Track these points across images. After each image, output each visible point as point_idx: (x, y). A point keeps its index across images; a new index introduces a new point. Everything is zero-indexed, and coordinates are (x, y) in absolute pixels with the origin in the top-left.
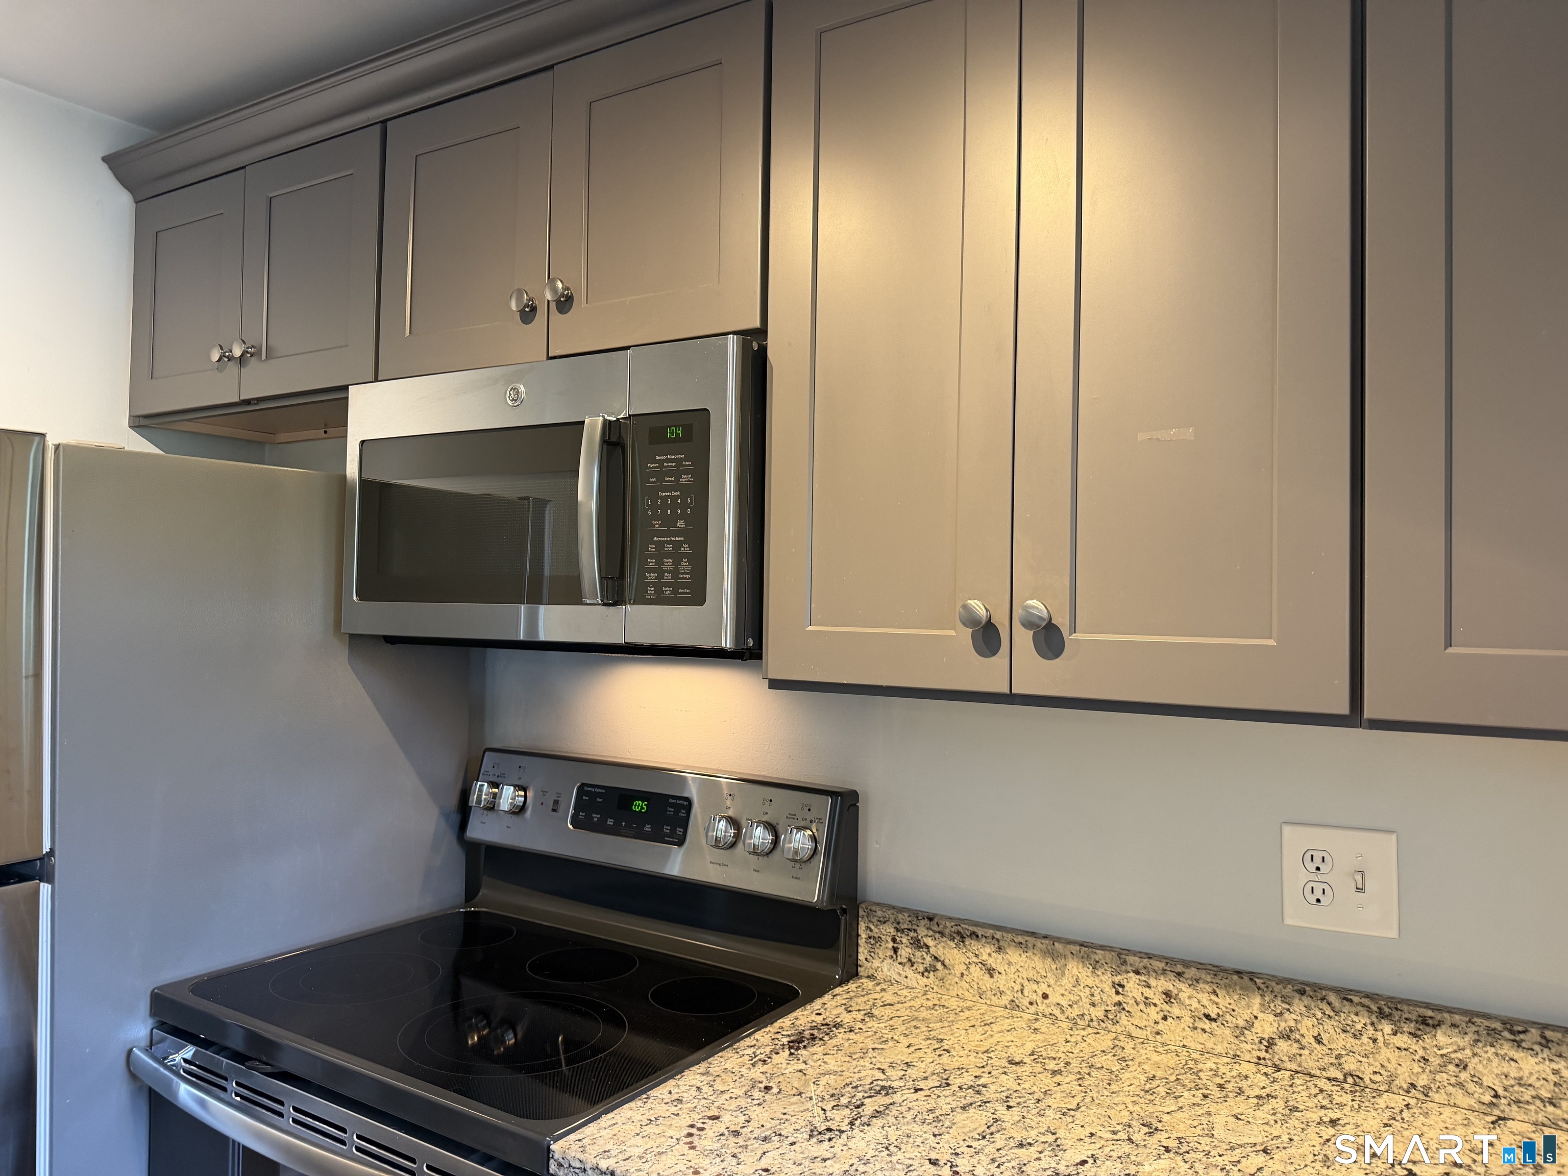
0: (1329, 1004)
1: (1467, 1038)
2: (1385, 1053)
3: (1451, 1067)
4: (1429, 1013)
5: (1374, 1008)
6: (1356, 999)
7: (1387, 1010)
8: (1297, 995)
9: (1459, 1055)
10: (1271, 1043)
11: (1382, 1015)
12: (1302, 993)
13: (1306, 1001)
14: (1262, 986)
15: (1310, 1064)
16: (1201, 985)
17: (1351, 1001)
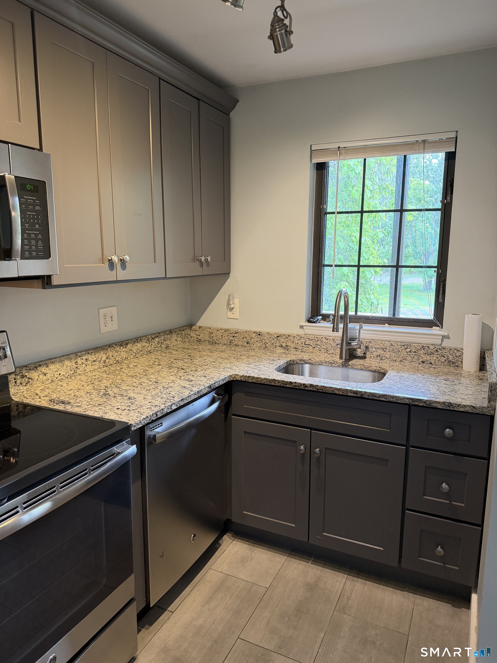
0: (114, 347)
1: (132, 344)
2: (122, 353)
3: (130, 351)
4: (127, 342)
5: (120, 345)
6: (117, 344)
7: (122, 344)
8: (109, 348)
9: (131, 348)
10: (105, 361)
11: (121, 345)
12: (109, 347)
13: (110, 348)
14: (103, 348)
15: (111, 362)
16: (93, 354)
17: (116, 345)
